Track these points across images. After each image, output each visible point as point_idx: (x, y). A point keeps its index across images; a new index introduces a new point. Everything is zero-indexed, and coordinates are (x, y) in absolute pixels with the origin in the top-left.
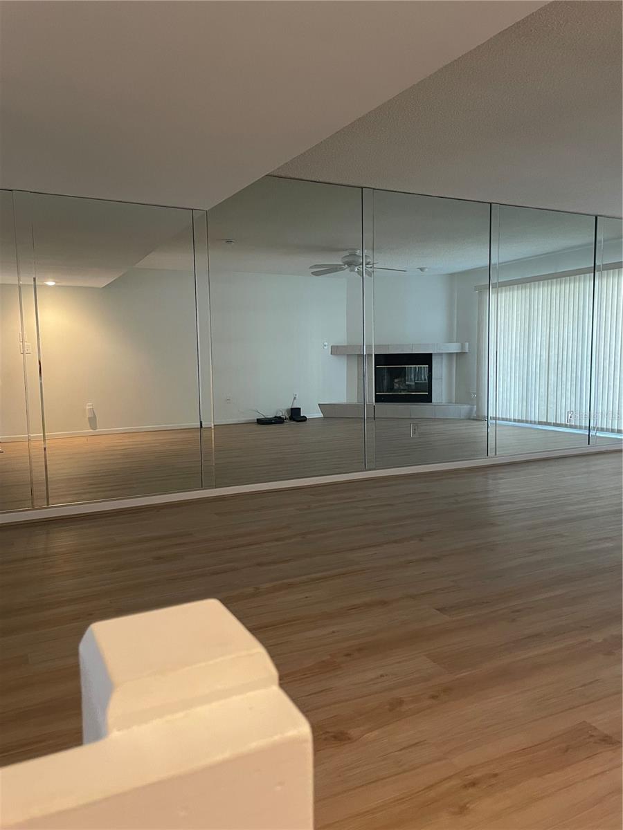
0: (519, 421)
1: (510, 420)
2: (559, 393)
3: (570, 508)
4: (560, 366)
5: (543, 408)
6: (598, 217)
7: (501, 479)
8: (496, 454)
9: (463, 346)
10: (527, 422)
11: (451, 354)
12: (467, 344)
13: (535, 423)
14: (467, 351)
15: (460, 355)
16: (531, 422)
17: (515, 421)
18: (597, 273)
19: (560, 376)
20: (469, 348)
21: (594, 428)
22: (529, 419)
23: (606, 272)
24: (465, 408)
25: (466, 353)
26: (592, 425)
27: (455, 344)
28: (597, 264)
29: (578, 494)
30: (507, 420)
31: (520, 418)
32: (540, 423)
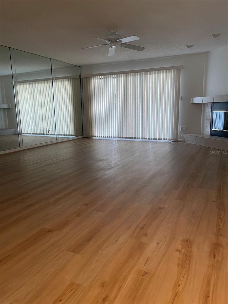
0: (34, 134)
1: (31, 134)
2: (47, 123)
3: (48, 161)
4: (46, 113)
5: (42, 128)
6: (52, 60)
7: (25, 154)
8: (23, 146)
9: (9, 106)
10: (37, 134)
11: (4, 109)
12: (11, 105)
13: (39, 134)
14: (11, 108)
15: (8, 109)
16: (38, 134)
17: (32, 134)
18: (53, 80)
19: (46, 117)
20: (12, 106)
21: (58, 135)
22: (37, 133)
23: (56, 80)
24: (13, 130)
25: (10, 108)
26: (57, 134)
27: (5, 105)
28: (53, 77)
29: (52, 156)
30: (29, 134)
31: (34, 133)
32: (41, 134)
